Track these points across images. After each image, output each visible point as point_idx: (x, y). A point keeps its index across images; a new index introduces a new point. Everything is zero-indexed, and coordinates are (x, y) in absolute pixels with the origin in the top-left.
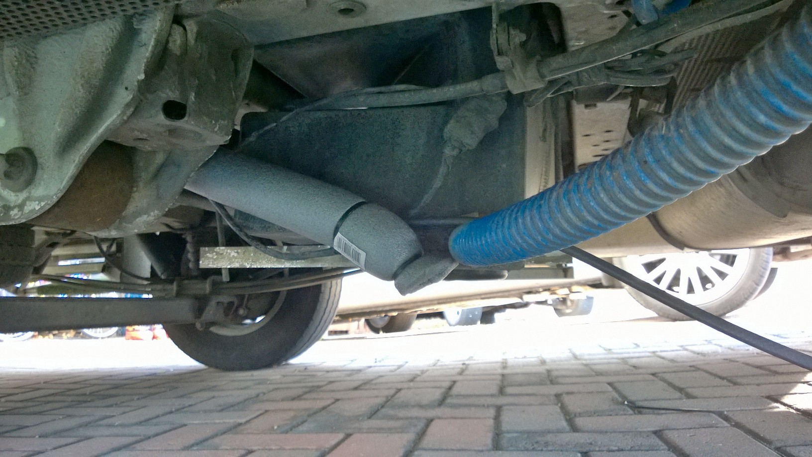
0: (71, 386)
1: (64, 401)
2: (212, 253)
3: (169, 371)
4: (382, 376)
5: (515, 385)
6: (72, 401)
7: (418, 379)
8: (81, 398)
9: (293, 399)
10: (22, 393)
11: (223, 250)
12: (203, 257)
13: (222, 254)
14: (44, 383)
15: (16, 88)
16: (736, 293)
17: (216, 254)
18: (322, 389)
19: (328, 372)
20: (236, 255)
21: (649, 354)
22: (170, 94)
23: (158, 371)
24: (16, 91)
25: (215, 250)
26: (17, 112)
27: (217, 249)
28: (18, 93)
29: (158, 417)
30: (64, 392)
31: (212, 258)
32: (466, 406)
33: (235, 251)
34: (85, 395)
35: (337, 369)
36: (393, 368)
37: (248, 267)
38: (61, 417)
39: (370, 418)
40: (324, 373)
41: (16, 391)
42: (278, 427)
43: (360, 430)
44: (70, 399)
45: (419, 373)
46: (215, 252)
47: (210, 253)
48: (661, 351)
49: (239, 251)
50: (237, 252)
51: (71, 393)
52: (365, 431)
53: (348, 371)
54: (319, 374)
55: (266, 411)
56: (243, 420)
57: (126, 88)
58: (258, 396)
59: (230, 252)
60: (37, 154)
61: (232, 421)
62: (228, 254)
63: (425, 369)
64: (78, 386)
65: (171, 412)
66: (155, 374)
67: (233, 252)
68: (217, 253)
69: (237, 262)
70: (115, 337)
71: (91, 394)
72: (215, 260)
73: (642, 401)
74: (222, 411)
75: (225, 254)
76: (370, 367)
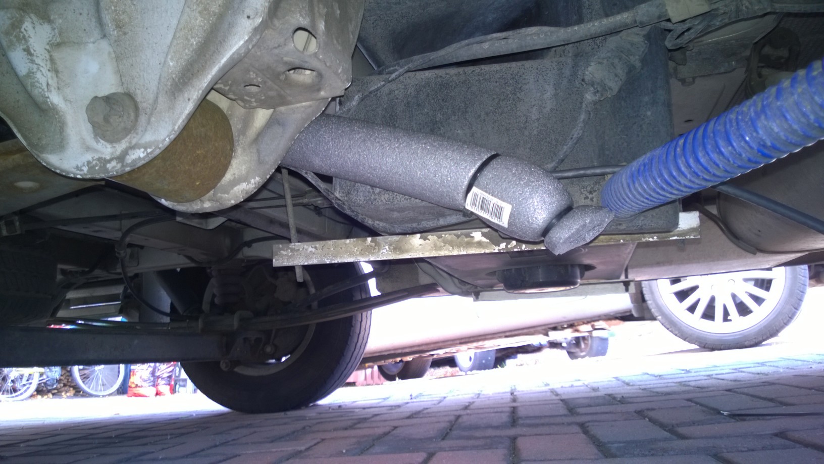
0: (92, 431)
1: (91, 444)
2: (287, 250)
3: (192, 415)
4: (427, 409)
5: (583, 407)
6: (99, 443)
7: (472, 407)
8: (108, 441)
9: (346, 429)
10: (41, 439)
11: (299, 245)
12: (277, 255)
13: (299, 250)
14: (61, 429)
15: (114, 27)
16: (774, 319)
17: (291, 252)
18: (370, 420)
19: (364, 408)
20: (313, 250)
21: (705, 378)
22: (301, 19)
23: (180, 416)
24: (114, 30)
25: (290, 247)
26: (113, 55)
27: (292, 245)
28: (116, 32)
29: (203, 450)
30: (86, 436)
31: (287, 255)
32: (543, 425)
33: (313, 246)
34: (111, 437)
35: (373, 406)
36: (435, 402)
37: (328, 263)
38: (95, 456)
39: (443, 439)
40: (361, 410)
41: (34, 437)
42: (347, 451)
43: (442, 449)
44: (97, 441)
45: (467, 404)
46: (290, 249)
47: (284, 251)
48: (716, 374)
49: (317, 246)
50: (315, 248)
51: (93, 437)
52: (447, 449)
53: (386, 406)
54: (357, 410)
55: (323, 440)
56: (303, 448)
57: (248, 17)
58: (304, 428)
59: (307, 247)
60: (139, 99)
61: (290, 449)
62: (304, 250)
63: (471, 401)
64: (98, 431)
65: (216, 446)
66: (178, 419)
67: (310, 247)
68: (293, 250)
69: (316, 258)
70: (115, 395)
71: (117, 437)
72: (290, 257)
73: (736, 410)
74: (272, 442)
75: (301, 250)
76: (407, 403)
